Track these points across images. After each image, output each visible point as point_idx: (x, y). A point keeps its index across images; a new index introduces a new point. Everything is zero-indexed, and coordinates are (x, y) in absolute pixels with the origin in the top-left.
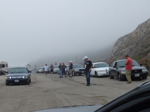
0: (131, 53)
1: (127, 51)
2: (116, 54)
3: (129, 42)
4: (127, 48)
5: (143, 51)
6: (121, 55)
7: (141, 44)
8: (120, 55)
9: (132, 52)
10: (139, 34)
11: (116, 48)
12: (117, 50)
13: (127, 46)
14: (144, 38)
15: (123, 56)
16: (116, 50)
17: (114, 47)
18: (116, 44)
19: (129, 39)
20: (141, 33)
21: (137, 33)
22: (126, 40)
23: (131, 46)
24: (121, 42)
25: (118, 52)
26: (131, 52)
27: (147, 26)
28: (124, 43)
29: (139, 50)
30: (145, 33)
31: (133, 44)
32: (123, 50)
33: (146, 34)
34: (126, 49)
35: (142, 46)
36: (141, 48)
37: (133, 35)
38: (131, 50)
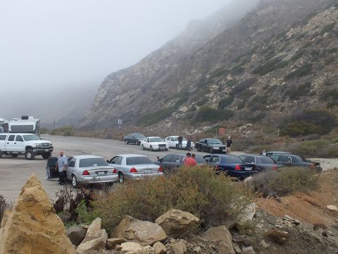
0: (133, 104)
1: (124, 99)
2: (104, 103)
3: (129, 83)
4: (125, 95)
5: (162, 106)
6: (114, 106)
7: (153, 92)
8: (112, 107)
9: (135, 103)
10: (146, 71)
11: (103, 93)
12: (106, 96)
13: (124, 91)
14: (155, 81)
15: (117, 108)
17: (99, 90)
18: (104, 85)
19: (127, 79)
20: (149, 71)
21: (143, 69)
22: (123, 80)
23: (132, 93)
24: (113, 82)
25: (108, 99)
26: (132, 102)
27: (162, 61)
28: (119, 85)
29: (149, 101)
30: (157, 71)
31: (135, 89)
32: (117, 98)
33: (159, 73)
34: (122, 97)
35: (154, 96)
36: (152, 99)
37: (137, 72)
38: (134, 100)
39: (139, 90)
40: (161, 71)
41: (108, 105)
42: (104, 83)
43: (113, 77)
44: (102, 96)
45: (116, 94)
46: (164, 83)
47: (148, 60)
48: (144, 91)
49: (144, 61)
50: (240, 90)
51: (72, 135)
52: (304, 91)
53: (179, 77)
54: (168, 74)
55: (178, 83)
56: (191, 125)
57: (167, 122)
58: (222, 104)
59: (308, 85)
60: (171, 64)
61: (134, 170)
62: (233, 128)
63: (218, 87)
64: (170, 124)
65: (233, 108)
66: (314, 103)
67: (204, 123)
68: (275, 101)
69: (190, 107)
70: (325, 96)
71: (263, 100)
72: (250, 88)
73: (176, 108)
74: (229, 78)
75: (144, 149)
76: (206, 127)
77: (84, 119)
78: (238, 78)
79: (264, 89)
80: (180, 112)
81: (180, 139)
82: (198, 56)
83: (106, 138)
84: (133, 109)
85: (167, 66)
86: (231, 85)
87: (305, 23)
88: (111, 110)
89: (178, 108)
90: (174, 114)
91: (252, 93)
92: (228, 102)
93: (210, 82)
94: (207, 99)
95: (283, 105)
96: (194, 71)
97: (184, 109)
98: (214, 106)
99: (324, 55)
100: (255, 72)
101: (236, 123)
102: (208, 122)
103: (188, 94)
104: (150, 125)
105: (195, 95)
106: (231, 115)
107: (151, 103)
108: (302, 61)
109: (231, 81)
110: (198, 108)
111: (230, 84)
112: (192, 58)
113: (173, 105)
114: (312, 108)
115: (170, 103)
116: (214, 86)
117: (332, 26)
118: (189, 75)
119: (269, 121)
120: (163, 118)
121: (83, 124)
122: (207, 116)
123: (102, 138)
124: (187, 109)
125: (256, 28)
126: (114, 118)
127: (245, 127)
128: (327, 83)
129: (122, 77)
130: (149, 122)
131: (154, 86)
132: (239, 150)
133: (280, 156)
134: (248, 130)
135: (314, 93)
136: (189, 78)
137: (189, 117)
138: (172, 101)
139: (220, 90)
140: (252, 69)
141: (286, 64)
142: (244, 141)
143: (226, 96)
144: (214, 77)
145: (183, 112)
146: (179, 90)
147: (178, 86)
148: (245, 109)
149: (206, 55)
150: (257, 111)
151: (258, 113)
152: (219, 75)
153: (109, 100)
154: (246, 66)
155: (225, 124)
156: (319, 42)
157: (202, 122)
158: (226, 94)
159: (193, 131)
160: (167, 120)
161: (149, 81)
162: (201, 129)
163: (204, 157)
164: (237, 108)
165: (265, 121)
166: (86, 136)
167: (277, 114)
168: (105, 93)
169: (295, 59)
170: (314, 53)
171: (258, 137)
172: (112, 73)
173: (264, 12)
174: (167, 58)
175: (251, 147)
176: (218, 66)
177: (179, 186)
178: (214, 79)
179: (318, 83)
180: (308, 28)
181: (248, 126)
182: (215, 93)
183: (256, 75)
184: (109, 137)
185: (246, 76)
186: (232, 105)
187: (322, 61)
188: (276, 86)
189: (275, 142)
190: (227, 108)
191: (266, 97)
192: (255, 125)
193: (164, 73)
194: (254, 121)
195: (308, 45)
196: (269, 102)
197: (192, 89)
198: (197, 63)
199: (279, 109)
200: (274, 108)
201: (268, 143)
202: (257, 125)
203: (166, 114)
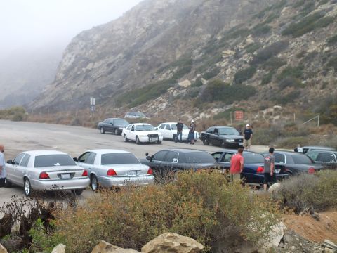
0: (111, 75)
1: (99, 68)
2: (71, 74)
3: (106, 46)
4: (101, 62)
5: (153, 78)
6: (85, 78)
7: (141, 58)
8: (82, 79)
9: (115, 75)
10: (131, 29)
11: (70, 59)
12: (73, 63)
13: (100, 57)
14: (144, 42)
15: (89, 80)
16: (70, 64)
17: (64, 56)
18: (71, 48)
19: (105, 40)
20: (136, 29)
21: (126, 27)
22: (98, 41)
23: (111, 59)
24: (84, 43)
25: (76, 68)
26: (110, 73)
27: (153, 14)
28: (92, 48)
29: (135, 71)
30: (147, 29)
31: (115, 54)
32: (90, 66)
33: (150, 32)
34: (97, 65)
35: (142, 64)
36: (139, 68)
37: (119, 29)
38: (113, 70)
39: (121, 55)
40: (153, 29)
41: (77, 76)
42: (70, 45)
44: (68, 64)
45: (88, 61)
46: (156, 46)
48: (128, 56)
49: (128, 14)
50: (265, 58)
51: (26, 120)
53: (178, 38)
54: (163, 33)
55: (177, 46)
56: (195, 106)
57: (161, 102)
58: (240, 77)
60: (167, 20)
61: (112, 173)
62: (256, 112)
63: (233, 53)
64: (164, 104)
65: (254, 82)
67: (214, 104)
68: (314, 75)
69: (194, 80)
71: (298, 73)
72: (279, 56)
73: (173, 81)
74: (250, 40)
75: (128, 141)
76: (216, 110)
77: (42, 96)
78: (261, 40)
79: (299, 56)
80: (179, 88)
81: (180, 127)
82: (206, 9)
83: (73, 125)
84: (112, 83)
85: (161, 22)
86: (251, 51)
88: (81, 83)
89: (177, 82)
90: (170, 90)
91: (281, 63)
92: (248, 74)
93: (223, 46)
94: (217, 71)
95: (325, 81)
96: (199, 29)
97: (185, 83)
98: (228, 78)
100: (285, 33)
101: (259, 105)
102: (220, 102)
103: (190, 62)
104: (135, 105)
105: (202, 64)
106: (252, 93)
107: (138, 74)
109: (251, 44)
110: (205, 82)
111: (250, 48)
112: (197, 11)
113: (168, 78)
115: (164, 75)
116: (229, 52)
118: (193, 34)
119: (305, 101)
120: (156, 96)
121: (41, 104)
122: (217, 93)
123: (67, 124)
124: (189, 84)
126: (85, 95)
127: (272, 110)
129: (96, 37)
130: (134, 101)
131: (143, 50)
132: (262, 144)
133: (320, 154)
134: (275, 115)
136: (192, 39)
137: (192, 95)
138: (169, 71)
139: (237, 56)
140: (282, 29)
142: (271, 130)
143: (245, 66)
144: (228, 39)
145: (183, 88)
146: (178, 56)
147: (177, 50)
148: (272, 84)
149: (217, 8)
150: (288, 88)
151: (290, 90)
152: (235, 36)
153: (79, 69)
154: (273, 24)
155: (243, 105)
157: (212, 102)
158: (245, 62)
159: (198, 116)
160: (160, 99)
161: (134, 43)
162: (210, 113)
163: (213, 154)
164: (260, 82)
165: (299, 102)
166: (44, 121)
167: (316, 92)
168: (73, 60)
171: (290, 126)
172: (83, 31)
174: (161, 11)
175: (280, 140)
176: (234, 23)
177: (177, 199)
178: (227, 42)
181: (276, 109)
182: (230, 62)
183: (287, 37)
184: (78, 123)
185: (274, 38)
186: (254, 78)
188: (315, 53)
189: (314, 132)
190: (246, 83)
191: (302, 68)
192: (285, 108)
193: (157, 32)
194: (283, 101)
196: (305, 75)
197: (197, 54)
198: (205, 18)
199: (319, 86)
200: (313, 84)
201: (304, 134)
202: (289, 108)
203: (159, 90)
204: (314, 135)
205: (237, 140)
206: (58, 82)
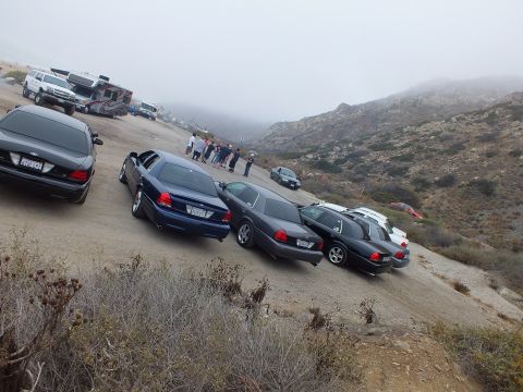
0: (283, 145)
1: (280, 140)
2: (267, 139)
3: (287, 132)
4: (282, 138)
5: (298, 150)
6: (272, 143)
7: (299, 141)
9: (285, 145)
10: (301, 127)
20: (303, 128)
21: (299, 125)
22: (284, 128)
23: (287, 138)
24: (278, 128)
27: (313, 123)
28: (281, 131)
29: (294, 147)
31: (289, 136)
32: (276, 138)
33: (308, 131)
36: (296, 145)
39: (291, 137)
43: (280, 124)
47: (305, 120)
49: (302, 120)
50: (355, 157)
52: (401, 172)
53: (319, 137)
56: (309, 168)
57: (295, 162)
58: (338, 162)
59: (406, 169)
60: (318, 128)
62: (336, 180)
65: (344, 167)
66: (405, 183)
67: (318, 170)
69: (315, 156)
70: (416, 181)
71: (368, 169)
72: (362, 157)
73: (305, 154)
74: (350, 145)
76: (318, 173)
78: (356, 147)
79: (372, 161)
82: (337, 127)
84: (281, 149)
85: (315, 128)
87: (420, 125)
88: (269, 145)
90: (302, 157)
91: (361, 161)
92: (343, 161)
93: (337, 145)
94: (328, 155)
95: (381, 177)
96: (330, 136)
97: (310, 156)
98: (331, 161)
99: (426, 151)
100: (370, 148)
101: (340, 178)
103: (318, 148)
105: (323, 150)
106: (340, 171)
108: (408, 150)
110: (320, 159)
111: (349, 149)
112: (332, 127)
113: (304, 152)
114: (402, 187)
116: (338, 148)
117: (439, 133)
122: (322, 165)
125: (384, 121)
128: (421, 173)
131: (301, 138)
135: (408, 177)
137: (311, 163)
138: (306, 149)
139: (341, 151)
140: (369, 145)
141: (396, 148)
143: (343, 157)
145: (308, 158)
147: (316, 142)
148: (352, 171)
149: (343, 128)
151: (360, 176)
153: (271, 138)
154: (366, 142)
156: (426, 141)
158: (344, 155)
160: (295, 160)
161: (300, 134)
164: (347, 168)
165: (362, 184)
167: (374, 182)
168: (270, 133)
169: (403, 147)
170: (419, 147)
171: (340, 188)
172: (280, 122)
173: (393, 112)
174: (317, 123)
176: (347, 137)
178: (340, 144)
179: (414, 170)
180: (421, 130)
182: (336, 153)
183: (370, 150)
185: (363, 148)
186: (344, 165)
187: (423, 155)
188: (381, 162)
190: (340, 166)
191: (371, 167)
193: (312, 132)
194: (354, 181)
195: (417, 140)
196: (371, 171)
197: (323, 146)
198: (335, 131)
199: (376, 179)
200: (374, 177)
201: (345, 197)
202: (356, 185)
203: (297, 156)
204: (353, 200)
205: (291, 182)
206: (260, 141)
